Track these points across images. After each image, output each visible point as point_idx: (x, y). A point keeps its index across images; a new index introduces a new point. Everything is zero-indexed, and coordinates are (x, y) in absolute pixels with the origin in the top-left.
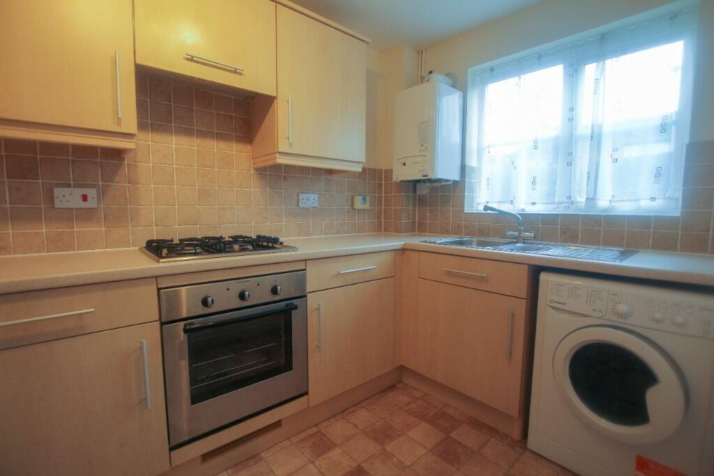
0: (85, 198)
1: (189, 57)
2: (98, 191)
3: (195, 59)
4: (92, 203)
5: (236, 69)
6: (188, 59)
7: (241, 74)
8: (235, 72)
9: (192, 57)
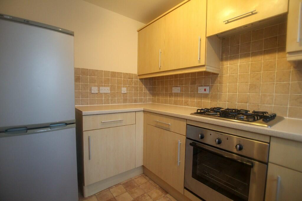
0: (205, 90)
1: (227, 22)
2: (210, 87)
3: (229, 21)
4: (207, 92)
5: (252, 12)
6: (226, 23)
7: (256, 13)
8: (253, 14)
9: (227, 21)
